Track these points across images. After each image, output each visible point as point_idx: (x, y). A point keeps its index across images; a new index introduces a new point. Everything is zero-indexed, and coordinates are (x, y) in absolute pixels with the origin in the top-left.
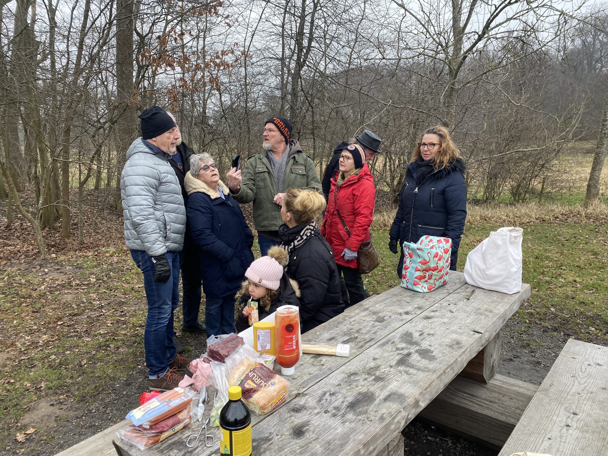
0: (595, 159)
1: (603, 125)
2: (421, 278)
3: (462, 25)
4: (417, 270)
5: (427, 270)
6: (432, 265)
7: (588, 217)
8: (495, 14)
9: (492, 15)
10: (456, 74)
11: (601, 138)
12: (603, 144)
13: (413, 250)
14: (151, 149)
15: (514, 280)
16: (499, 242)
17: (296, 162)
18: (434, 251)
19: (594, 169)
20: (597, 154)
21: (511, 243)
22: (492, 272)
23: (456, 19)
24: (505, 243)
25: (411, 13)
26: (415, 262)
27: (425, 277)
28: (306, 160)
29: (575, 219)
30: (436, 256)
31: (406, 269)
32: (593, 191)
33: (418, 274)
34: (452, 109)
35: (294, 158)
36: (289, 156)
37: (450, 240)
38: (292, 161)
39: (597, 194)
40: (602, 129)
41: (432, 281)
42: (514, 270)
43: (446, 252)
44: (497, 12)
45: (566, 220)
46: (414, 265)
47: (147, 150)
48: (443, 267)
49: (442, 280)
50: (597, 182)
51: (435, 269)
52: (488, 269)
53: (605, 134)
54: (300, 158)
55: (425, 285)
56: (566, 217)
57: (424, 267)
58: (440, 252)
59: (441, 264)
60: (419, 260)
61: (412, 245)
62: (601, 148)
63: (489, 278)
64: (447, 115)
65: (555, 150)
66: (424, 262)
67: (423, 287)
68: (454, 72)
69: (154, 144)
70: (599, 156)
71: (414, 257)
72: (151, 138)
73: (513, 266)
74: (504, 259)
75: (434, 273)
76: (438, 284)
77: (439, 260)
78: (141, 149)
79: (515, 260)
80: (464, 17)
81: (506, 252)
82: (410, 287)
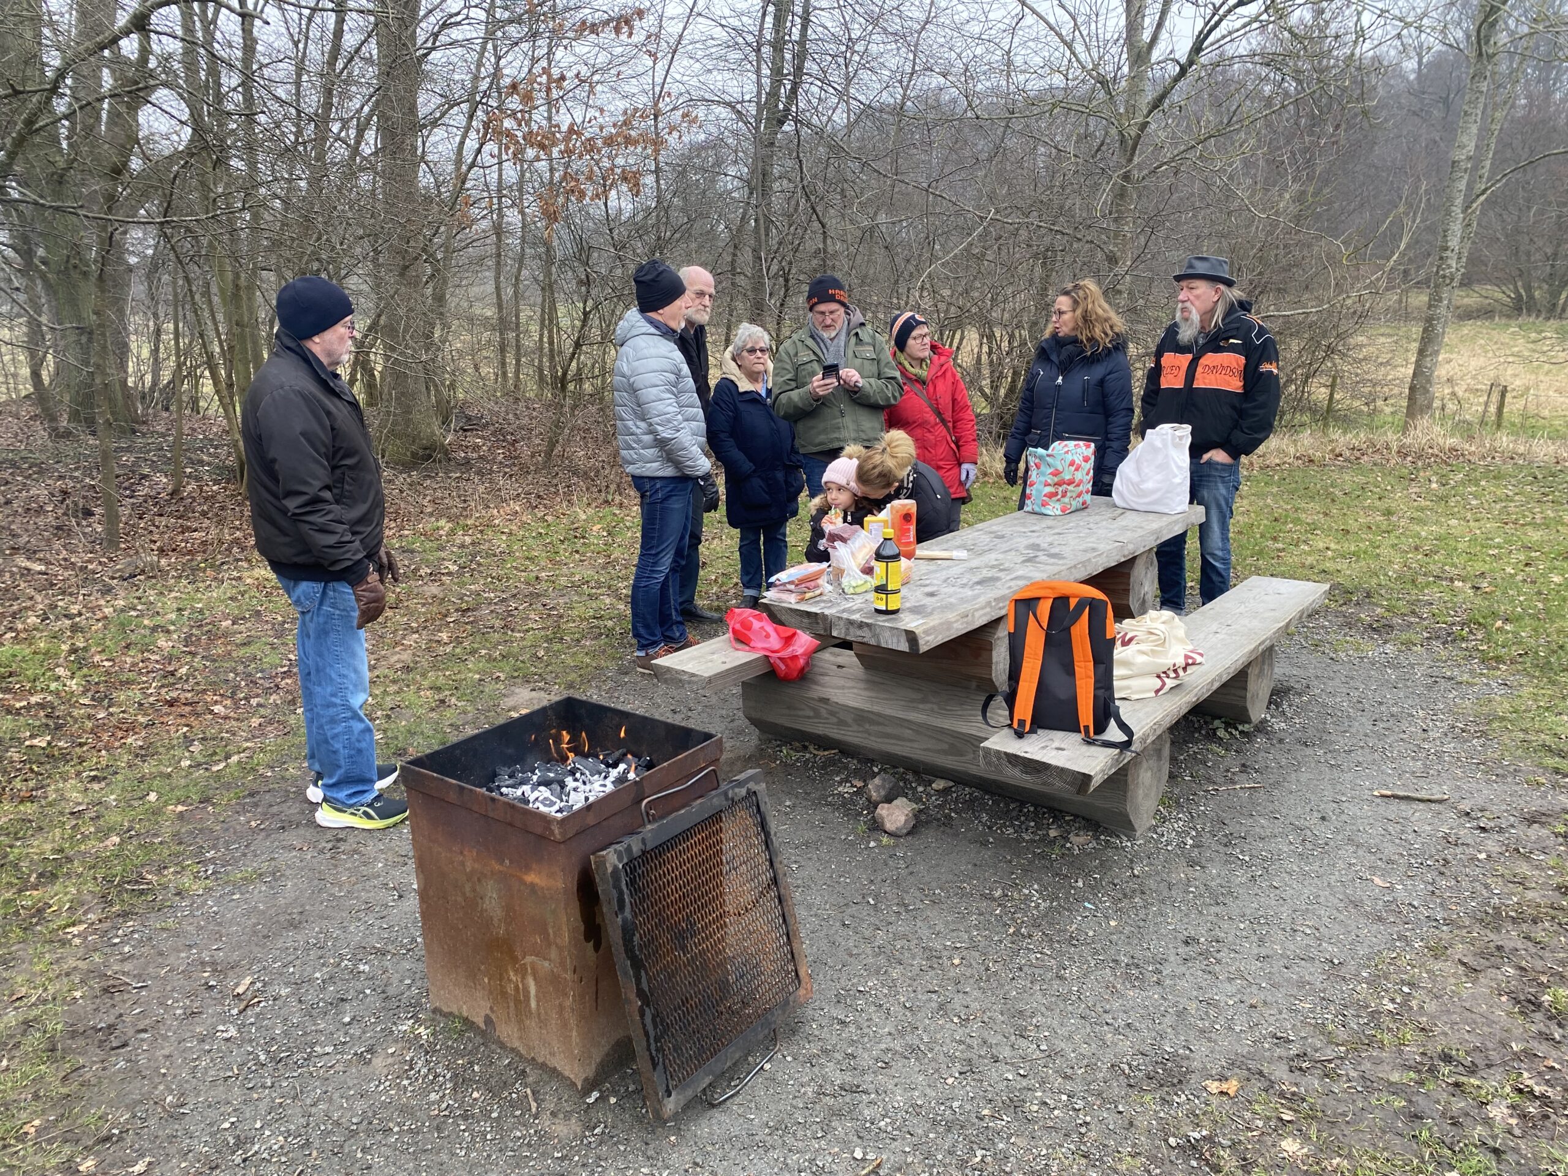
0: (1425, 330)
1: (1441, 258)
2: (1051, 495)
3: (1146, 36)
4: (1047, 484)
5: (1058, 484)
6: (1067, 477)
7: (1403, 453)
8: (1212, 22)
9: (1206, 24)
10: (1134, 148)
11: (1437, 286)
12: (1440, 300)
13: (1041, 458)
14: (657, 327)
15: (1178, 495)
16: (1158, 444)
17: (859, 341)
18: (1069, 457)
19: (1421, 352)
20: (1429, 320)
21: (1175, 446)
22: (1149, 485)
23: (1133, 26)
24: (1165, 445)
25: (1034, 12)
26: (1044, 474)
27: (1056, 494)
28: (873, 337)
29: (1377, 457)
30: (1072, 463)
31: (1032, 485)
32: (1421, 399)
33: (1048, 489)
34: (1127, 223)
35: (857, 334)
36: (848, 334)
37: (1093, 445)
38: (853, 340)
39: (1429, 406)
40: (1439, 267)
41: (1066, 500)
42: (1177, 480)
43: (1086, 459)
44: (1216, 18)
45: (1357, 458)
46: (1042, 479)
47: (653, 330)
48: (1081, 481)
49: (1081, 500)
50: (1429, 381)
51: (1070, 483)
52: (1143, 481)
53: (1444, 277)
54: (865, 334)
55: (1058, 506)
56: (1358, 454)
57: (1056, 479)
58: (1078, 460)
59: (1079, 476)
60: (1050, 471)
61: (1040, 451)
62: (1436, 307)
63: (1143, 494)
64: (1116, 237)
65: (1355, 312)
66: (1056, 473)
67: (1054, 508)
68: (1130, 142)
69: (660, 318)
70: (1431, 325)
71: (1043, 468)
72: (655, 309)
73: (1176, 476)
74: (1164, 467)
75: (1070, 488)
76: (1075, 504)
77: (1077, 470)
78: (643, 330)
79: (1179, 468)
80: (1149, 22)
81: (1167, 456)
82: (1037, 509)
